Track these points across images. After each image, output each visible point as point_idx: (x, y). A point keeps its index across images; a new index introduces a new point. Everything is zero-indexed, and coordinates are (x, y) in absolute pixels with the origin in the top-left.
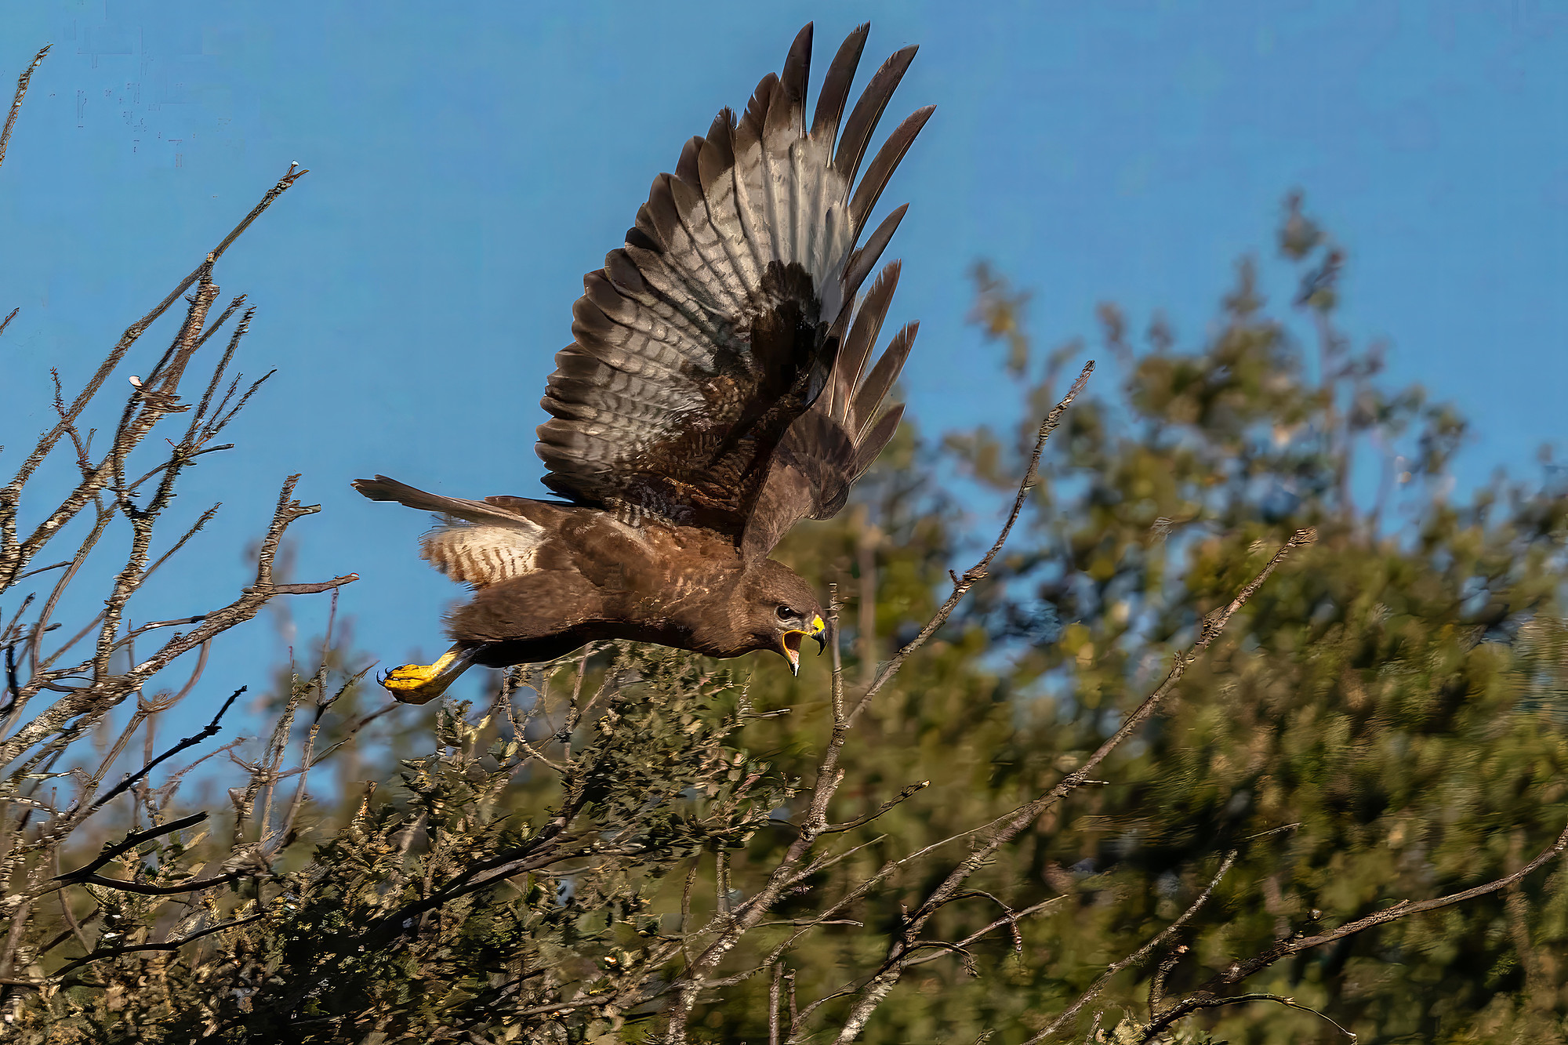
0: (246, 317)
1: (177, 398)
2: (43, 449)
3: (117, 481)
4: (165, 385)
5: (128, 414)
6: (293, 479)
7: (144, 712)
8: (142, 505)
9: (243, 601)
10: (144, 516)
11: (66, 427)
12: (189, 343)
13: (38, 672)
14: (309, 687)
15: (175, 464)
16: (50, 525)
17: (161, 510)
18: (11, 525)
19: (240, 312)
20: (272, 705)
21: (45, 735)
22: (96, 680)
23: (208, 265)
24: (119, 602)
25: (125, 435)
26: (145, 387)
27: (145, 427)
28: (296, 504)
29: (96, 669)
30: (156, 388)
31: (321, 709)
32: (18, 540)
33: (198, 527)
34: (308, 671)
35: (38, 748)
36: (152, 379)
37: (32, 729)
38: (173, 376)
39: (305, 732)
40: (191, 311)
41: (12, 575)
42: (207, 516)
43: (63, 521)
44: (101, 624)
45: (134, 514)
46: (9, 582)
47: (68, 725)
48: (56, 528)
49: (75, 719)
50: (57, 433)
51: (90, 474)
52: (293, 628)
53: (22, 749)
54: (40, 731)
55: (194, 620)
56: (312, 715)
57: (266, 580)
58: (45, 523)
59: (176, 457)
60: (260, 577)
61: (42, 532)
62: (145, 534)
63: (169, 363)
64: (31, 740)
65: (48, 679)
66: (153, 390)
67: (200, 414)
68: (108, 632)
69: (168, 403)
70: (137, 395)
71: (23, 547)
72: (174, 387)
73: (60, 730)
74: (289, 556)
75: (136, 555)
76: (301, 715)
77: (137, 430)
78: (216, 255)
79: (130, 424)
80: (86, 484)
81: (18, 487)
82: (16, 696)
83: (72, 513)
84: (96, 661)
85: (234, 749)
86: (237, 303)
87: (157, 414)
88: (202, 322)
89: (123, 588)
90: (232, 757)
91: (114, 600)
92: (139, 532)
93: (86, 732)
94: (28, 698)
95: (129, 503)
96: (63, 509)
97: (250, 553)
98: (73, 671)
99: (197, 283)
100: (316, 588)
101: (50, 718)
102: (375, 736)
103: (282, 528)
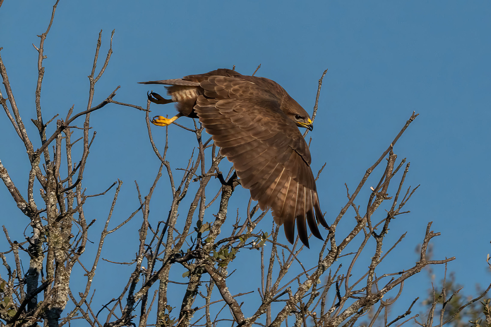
0: (408, 166)
1: (387, 194)
2: (342, 213)
3: (369, 224)
4: (383, 190)
5: (370, 201)
6: (430, 223)
7: (383, 305)
8: (378, 233)
9: (416, 266)
10: (379, 237)
11: (351, 203)
12: (389, 175)
13: (348, 291)
14: (440, 296)
15: (389, 218)
16: (347, 240)
17: (385, 234)
18: (333, 240)
19: (405, 165)
20: (429, 303)
21: (352, 314)
22: (367, 295)
23: (391, 148)
24: (373, 267)
25: (370, 208)
26: (375, 191)
27: (377, 205)
28: (432, 233)
29: (367, 291)
30: (380, 191)
31: (445, 304)
32: (336, 245)
33: (400, 240)
34: (440, 291)
35: (349, 318)
36: (377, 188)
37: (347, 312)
38: (385, 186)
39: (440, 312)
40: (388, 164)
41: (336, 257)
42: (403, 236)
43: (352, 238)
44: (368, 275)
45: (376, 236)
46: (335, 260)
47: (359, 311)
48: (349, 241)
49: (361, 308)
50: (347, 207)
51: (360, 222)
52: (434, 276)
53: (343, 319)
54: (349, 312)
55: (400, 273)
56: (442, 306)
57: (424, 259)
58: (345, 239)
59: (389, 216)
60: (421, 258)
61: (345, 242)
62: (380, 243)
63: (383, 181)
64: (347, 316)
65: (351, 294)
66: (379, 192)
67: (396, 200)
68: (370, 277)
69: (384, 196)
70: (373, 194)
71: (338, 247)
72: (386, 190)
73: (357, 312)
74: (430, 250)
75: (377, 251)
76: (439, 306)
77: (375, 206)
78: (393, 144)
79: (372, 204)
80: (359, 225)
81: (334, 226)
82: (340, 300)
83: (355, 236)
84: (367, 288)
85: (416, 318)
86: (403, 161)
87: (381, 200)
88: (393, 168)
89: (374, 262)
90: (416, 322)
91: (371, 266)
92: (378, 242)
93: (366, 313)
94: (344, 301)
95: (374, 232)
96: (351, 234)
97: (417, 249)
98: (359, 291)
99: (388, 154)
100: (441, 262)
101: (353, 308)
102: (465, 314)
103: (428, 241)
